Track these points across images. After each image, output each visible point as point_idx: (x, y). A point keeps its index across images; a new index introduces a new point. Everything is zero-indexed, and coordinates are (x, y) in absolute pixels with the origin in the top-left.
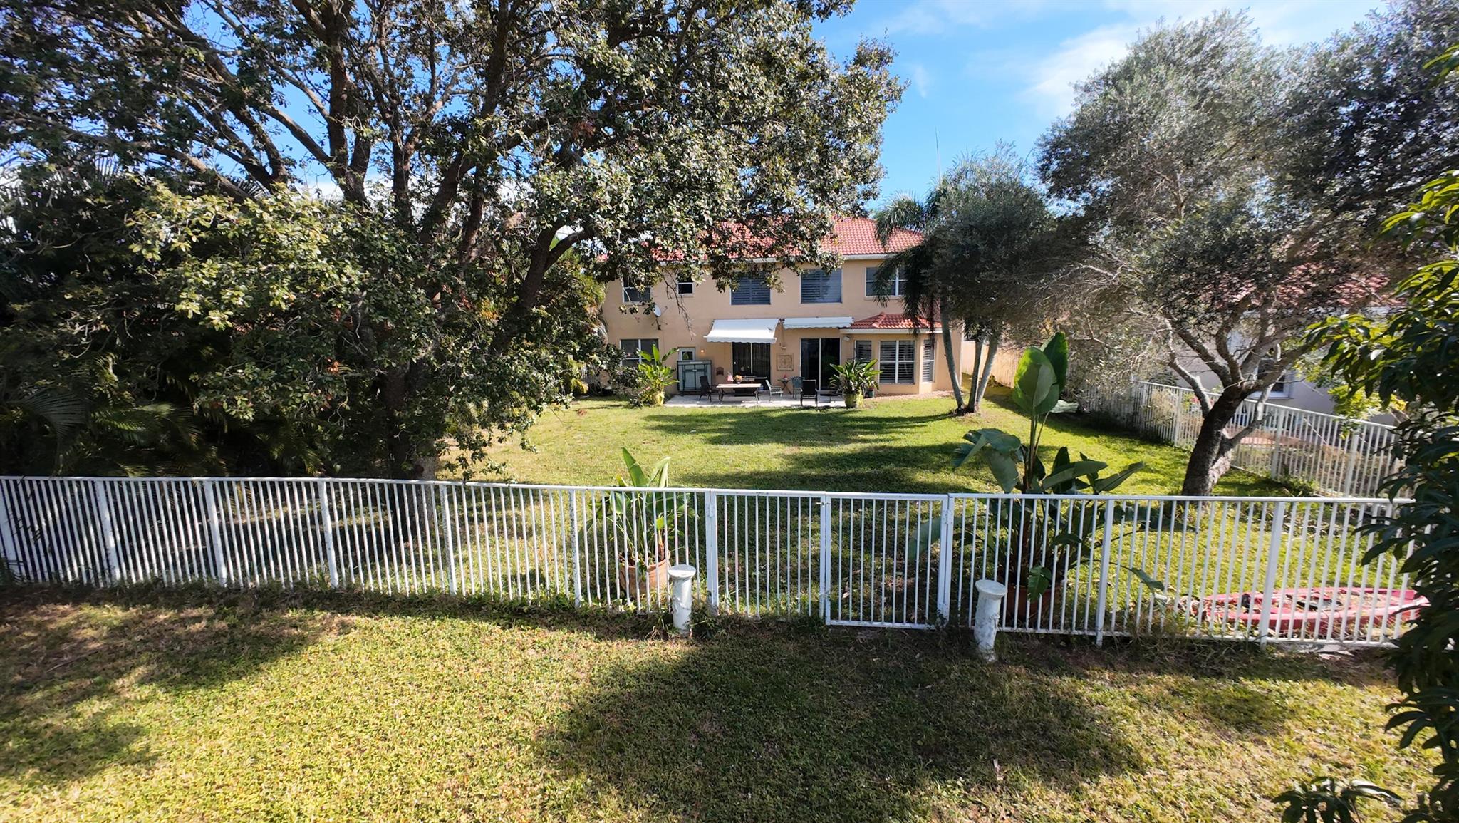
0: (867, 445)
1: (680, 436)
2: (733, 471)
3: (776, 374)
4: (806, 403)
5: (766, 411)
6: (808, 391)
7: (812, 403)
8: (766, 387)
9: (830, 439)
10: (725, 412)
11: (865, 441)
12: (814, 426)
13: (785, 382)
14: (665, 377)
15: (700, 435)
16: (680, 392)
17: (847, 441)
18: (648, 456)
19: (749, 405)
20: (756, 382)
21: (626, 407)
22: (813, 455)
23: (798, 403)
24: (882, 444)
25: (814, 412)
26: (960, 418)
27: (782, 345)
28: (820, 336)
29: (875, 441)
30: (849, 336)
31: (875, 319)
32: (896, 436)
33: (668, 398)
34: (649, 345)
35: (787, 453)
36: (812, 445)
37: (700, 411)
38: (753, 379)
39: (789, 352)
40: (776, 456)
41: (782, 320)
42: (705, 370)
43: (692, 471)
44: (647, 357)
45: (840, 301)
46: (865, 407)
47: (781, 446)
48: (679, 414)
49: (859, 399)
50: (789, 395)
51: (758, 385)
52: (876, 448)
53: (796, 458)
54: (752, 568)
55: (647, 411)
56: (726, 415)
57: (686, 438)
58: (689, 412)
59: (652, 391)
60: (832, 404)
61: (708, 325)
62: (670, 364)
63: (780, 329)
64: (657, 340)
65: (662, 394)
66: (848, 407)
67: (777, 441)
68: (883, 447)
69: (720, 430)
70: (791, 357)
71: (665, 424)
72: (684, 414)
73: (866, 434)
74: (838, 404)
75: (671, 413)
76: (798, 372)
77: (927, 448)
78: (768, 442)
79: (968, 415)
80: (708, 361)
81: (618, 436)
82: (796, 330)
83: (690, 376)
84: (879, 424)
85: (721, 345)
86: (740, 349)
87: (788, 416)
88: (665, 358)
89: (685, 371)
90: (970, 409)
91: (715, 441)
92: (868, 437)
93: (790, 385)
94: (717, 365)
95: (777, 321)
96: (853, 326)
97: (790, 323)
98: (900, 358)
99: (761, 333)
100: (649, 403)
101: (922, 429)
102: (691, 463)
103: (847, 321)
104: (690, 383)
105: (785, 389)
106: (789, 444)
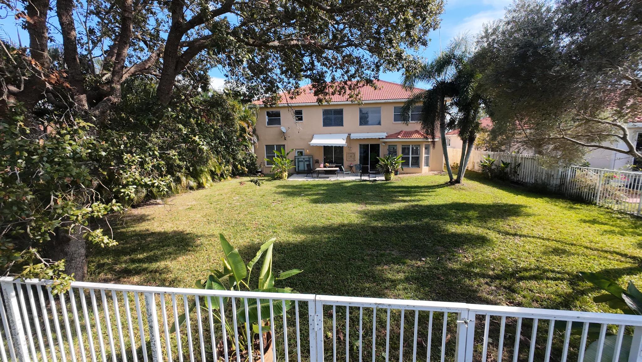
0: (406, 204)
1: (295, 198)
2: (326, 223)
3: (346, 163)
4: (364, 178)
5: (342, 183)
6: (364, 172)
7: (366, 178)
8: (341, 170)
9: (384, 201)
10: (320, 183)
11: (405, 201)
12: (372, 192)
13: (351, 167)
14: (287, 165)
15: (306, 198)
16: (297, 172)
17: (393, 201)
18: (274, 212)
19: (333, 179)
20: (336, 167)
21: (267, 180)
22: (376, 211)
23: (359, 178)
24: (415, 203)
25: (368, 183)
26: (453, 186)
27: (349, 147)
28: (369, 143)
29: (410, 201)
30: (384, 142)
31: (399, 133)
32: (421, 198)
33: (290, 175)
34: (279, 147)
35: (359, 209)
36: (373, 204)
37: (307, 183)
38: (334, 165)
39: (353, 151)
40: (353, 212)
41: (350, 134)
42: (309, 161)
43: (300, 223)
44: (279, 154)
45: (379, 124)
46: (397, 180)
47: (355, 204)
48: (295, 184)
49: (393, 176)
50: (354, 174)
51: (338, 169)
52: (413, 206)
53: (366, 213)
54: (354, 335)
55: (278, 182)
56: (321, 185)
57: (298, 200)
58: (301, 183)
59: (281, 172)
60: (377, 178)
61: (310, 137)
62: (291, 157)
63: (349, 139)
64: (284, 145)
65: (286, 174)
66: (386, 180)
67: (353, 201)
68: (417, 205)
69: (318, 194)
70: (354, 154)
71: (287, 190)
72: (298, 184)
73: (403, 196)
74: (381, 178)
75: (291, 184)
76: (358, 162)
77: (443, 206)
78: (347, 202)
79: (457, 185)
80: (311, 156)
81: (259, 198)
82: (357, 140)
83: (301, 164)
84: (408, 191)
85: (317, 147)
86: (327, 149)
87: (354, 185)
88: (288, 154)
89: (299, 161)
90: (458, 181)
91: (316, 201)
92: (405, 198)
93: (354, 169)
94: (316, 158)
95: (347, 135)
96: (387, 137)
97: (353, 136)
98: (412, 154)
99: (338, 141)
100: (280, 178)
101: (433, 194)
102: (301, 217)
103: (384, 135)
104: (301, 168)
105: (351, 170)
106: (359, 203)
